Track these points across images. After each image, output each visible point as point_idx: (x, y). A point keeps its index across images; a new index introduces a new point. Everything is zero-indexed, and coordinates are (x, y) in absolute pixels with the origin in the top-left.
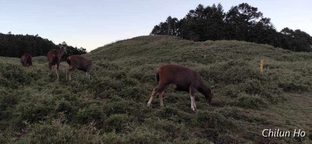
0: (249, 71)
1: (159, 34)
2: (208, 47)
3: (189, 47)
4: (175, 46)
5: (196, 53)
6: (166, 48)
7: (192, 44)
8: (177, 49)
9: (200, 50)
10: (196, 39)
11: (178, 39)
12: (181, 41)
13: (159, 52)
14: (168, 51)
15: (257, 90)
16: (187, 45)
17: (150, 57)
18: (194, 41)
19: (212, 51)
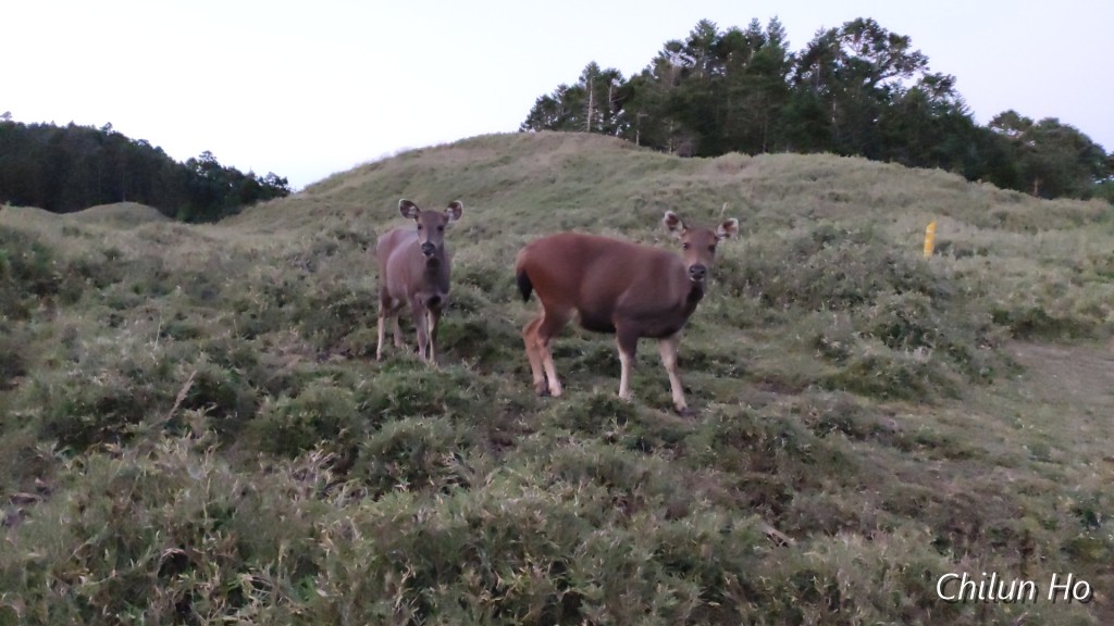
0: (889, 261)
1: (554, 127)
2: (728, 178)
3: (660, 176)
4: (611, 173)
5: (688, 199)
6: (579, 180)
7: (672, 165)
8: (619, 182)
9: (701, 186)
10: (687, 148)
11: (623, 147)
12: (634, 153)
13: (553, 192)
14: (587, 190)
15: (920, 332)
16: (655, 167)
17: (523, 210)
18: (682, 156)
19: (746, 192)
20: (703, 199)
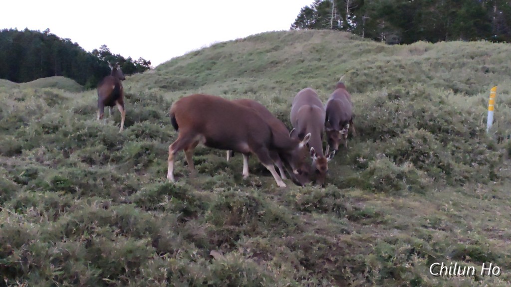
2: (415, 58)
3: (371, 57)
7: (380, 50)
10: (394, 39)
11: (351, 39)
12: (357, 42)
16: (369, 51)
18: (389, 44)
19: (425, 67)
20: (396, 72)
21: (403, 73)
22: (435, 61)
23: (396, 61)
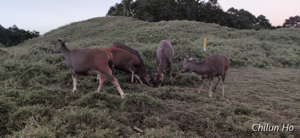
1: (115, 15)
2: (161, 27)
3: (143, 28)
4: (130, 27)
6: (122, 29)
7: (147, 24)
8: (132, 30)
10: (151, 20)
11: (134, 20)
12: (137, 21)
13: (115, 33)
14: (124, 32)
16: (142, 25)
17: (106, 38)
18: (149, 22)
19: (166, 31)
20: (154, 33)
21: (157, 34)
22: (169, 28)
23: (154, 29)
